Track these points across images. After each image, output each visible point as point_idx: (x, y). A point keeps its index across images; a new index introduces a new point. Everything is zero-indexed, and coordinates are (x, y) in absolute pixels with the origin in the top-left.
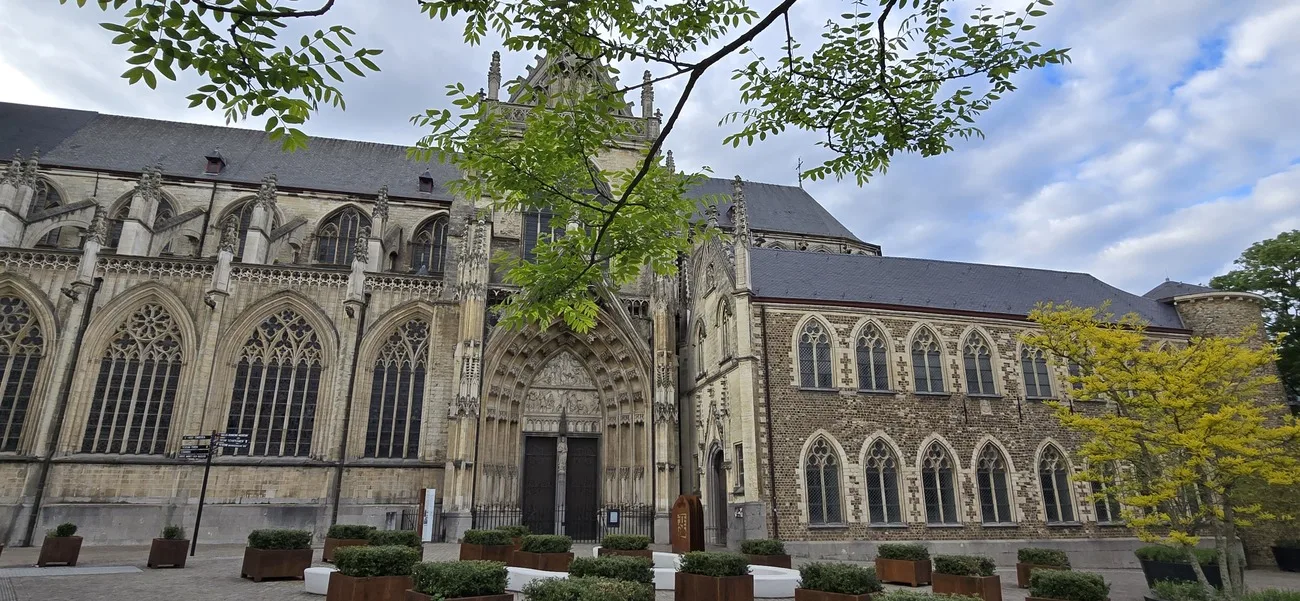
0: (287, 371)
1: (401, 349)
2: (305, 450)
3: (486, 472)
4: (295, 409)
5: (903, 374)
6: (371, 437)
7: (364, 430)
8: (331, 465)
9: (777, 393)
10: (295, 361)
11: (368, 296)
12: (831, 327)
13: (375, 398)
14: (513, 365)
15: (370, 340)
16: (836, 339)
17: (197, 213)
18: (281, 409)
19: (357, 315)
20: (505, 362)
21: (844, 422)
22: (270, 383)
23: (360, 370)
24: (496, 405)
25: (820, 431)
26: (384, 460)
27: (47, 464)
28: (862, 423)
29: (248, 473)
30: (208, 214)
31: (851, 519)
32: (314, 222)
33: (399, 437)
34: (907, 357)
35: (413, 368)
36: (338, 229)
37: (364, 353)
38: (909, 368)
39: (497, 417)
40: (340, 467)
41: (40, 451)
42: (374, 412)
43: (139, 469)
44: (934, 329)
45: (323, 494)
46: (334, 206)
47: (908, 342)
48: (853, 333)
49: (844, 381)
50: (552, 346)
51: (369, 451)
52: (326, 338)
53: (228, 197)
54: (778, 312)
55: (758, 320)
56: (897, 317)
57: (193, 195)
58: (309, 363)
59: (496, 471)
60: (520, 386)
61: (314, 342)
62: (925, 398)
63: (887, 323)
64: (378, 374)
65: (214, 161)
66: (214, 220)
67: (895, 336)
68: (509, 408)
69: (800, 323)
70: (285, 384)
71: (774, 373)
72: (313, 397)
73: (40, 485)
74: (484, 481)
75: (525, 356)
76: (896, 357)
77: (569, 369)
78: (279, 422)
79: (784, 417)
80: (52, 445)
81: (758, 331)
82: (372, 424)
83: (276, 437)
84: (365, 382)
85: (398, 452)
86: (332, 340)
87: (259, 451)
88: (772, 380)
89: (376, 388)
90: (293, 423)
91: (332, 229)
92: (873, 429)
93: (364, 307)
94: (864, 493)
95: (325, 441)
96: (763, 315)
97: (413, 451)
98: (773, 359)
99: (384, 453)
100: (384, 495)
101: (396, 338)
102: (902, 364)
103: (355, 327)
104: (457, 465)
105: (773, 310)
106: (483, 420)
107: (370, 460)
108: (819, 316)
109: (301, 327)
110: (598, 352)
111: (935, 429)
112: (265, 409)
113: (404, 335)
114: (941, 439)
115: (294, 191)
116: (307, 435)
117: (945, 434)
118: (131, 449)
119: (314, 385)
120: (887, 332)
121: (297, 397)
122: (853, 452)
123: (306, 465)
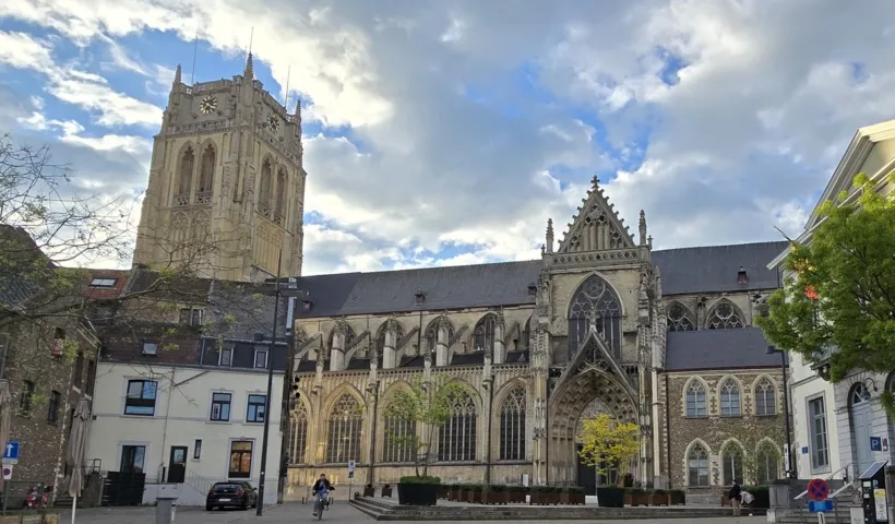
0: (461, 418)
1: (513, 403)
2: (473, 458)
3: (554, 465)
4: (467, 437)
5: (748, 406)
6: (502, 450)
7: (499, 446)
8: (484, 464)
9: (674, 421)
10: (464, 414)
11: (493, 377)
12: (705, 382)
13: (502, 429)
14: (564, 409)
15: (497, 399)
16: (708, 389)
17: (415, 331)
18: (460, 438)
19: (489, 387)
20: (561, 407)
21: (711, 433)
22: (454, 425)
23: (494, 415)
24: (557, 430)
25: (698, 439)
26: (509, 461)
27: (372, 467)
28: (721, 433)
29: (450, 469)
30: (420, 330)
31: (713, 483)
32: (472, 326)
33: (515, 449)
34: (752, 395)
35: (519, 412)
36: (485, 329)
37: (494, 407)
38: (753, 402)
39: (559, 437)
40: (489, 464)
41: (368, 462)
42: (502, 436)
43: (405, 468)
44: (770, 378)
45: (482, 479)
46: (482, 315)
47: (752, 387)
48: (718, 385)
49: (712, 412)
50: (589, 395)
51: (502, 457)
52: (476, 400)
53: (429, 318)
54: (676, 377)
55: (664, 383)
56: (746, 373)
57: (410, 321)
58: (470, 414)
59: (559, 465)
60: (572, 419)
61: (471, 404)
62: (761, 418)
63: (740, 377)
64: (503, 416)
65: (420, 296)
66: (423, 333)
67: (744, 384)
68: (566, 432)
69: (688, 382)
70: (461, 425)
71: (672, 410)
72: (474, 432)
73: (371, 476)
74: (553, 470)
75: (572, 403)
76: (744, 396)
77: (600, 407)
78: (460, 444)
79: (678, 432)
80: (373, 459)
81: (664, 388)
82: (502, 443)
83: (460, 452)
84: (497, 421)
85: (515, 457)
86: (479, 401)
87: (453, 459)
88: (671, 413)
89: (503, 424)
90: (467, 444)
91: (481, 329)
92: (728, 436)
93: (492, 383)
94: (721, 470)
95: (481, 452)
96: (667, 379)
97: (523, 457)
98: (672, 403)
99: (509, 458)
100: (510, 479)
101: (509, 397)
102: (748, 399)
103: (489, 394)
104: (537, 462)
105: (672, 376)
106: (550, 439)
107: (503, 462)
108: (699, 377)
109: (466, 395)
110: (613, 397)
111: (766, 434)
112: (454, 438)
113: (513, 395)
114: (770, 439)
115: (459, 310)
116: (473, 450)
117: (774, 437)
118: (401, 460)
119: (474, 425)
120: (740, 382)
121: (467, 432)
122: (716, 450)
123: (474, 465)
